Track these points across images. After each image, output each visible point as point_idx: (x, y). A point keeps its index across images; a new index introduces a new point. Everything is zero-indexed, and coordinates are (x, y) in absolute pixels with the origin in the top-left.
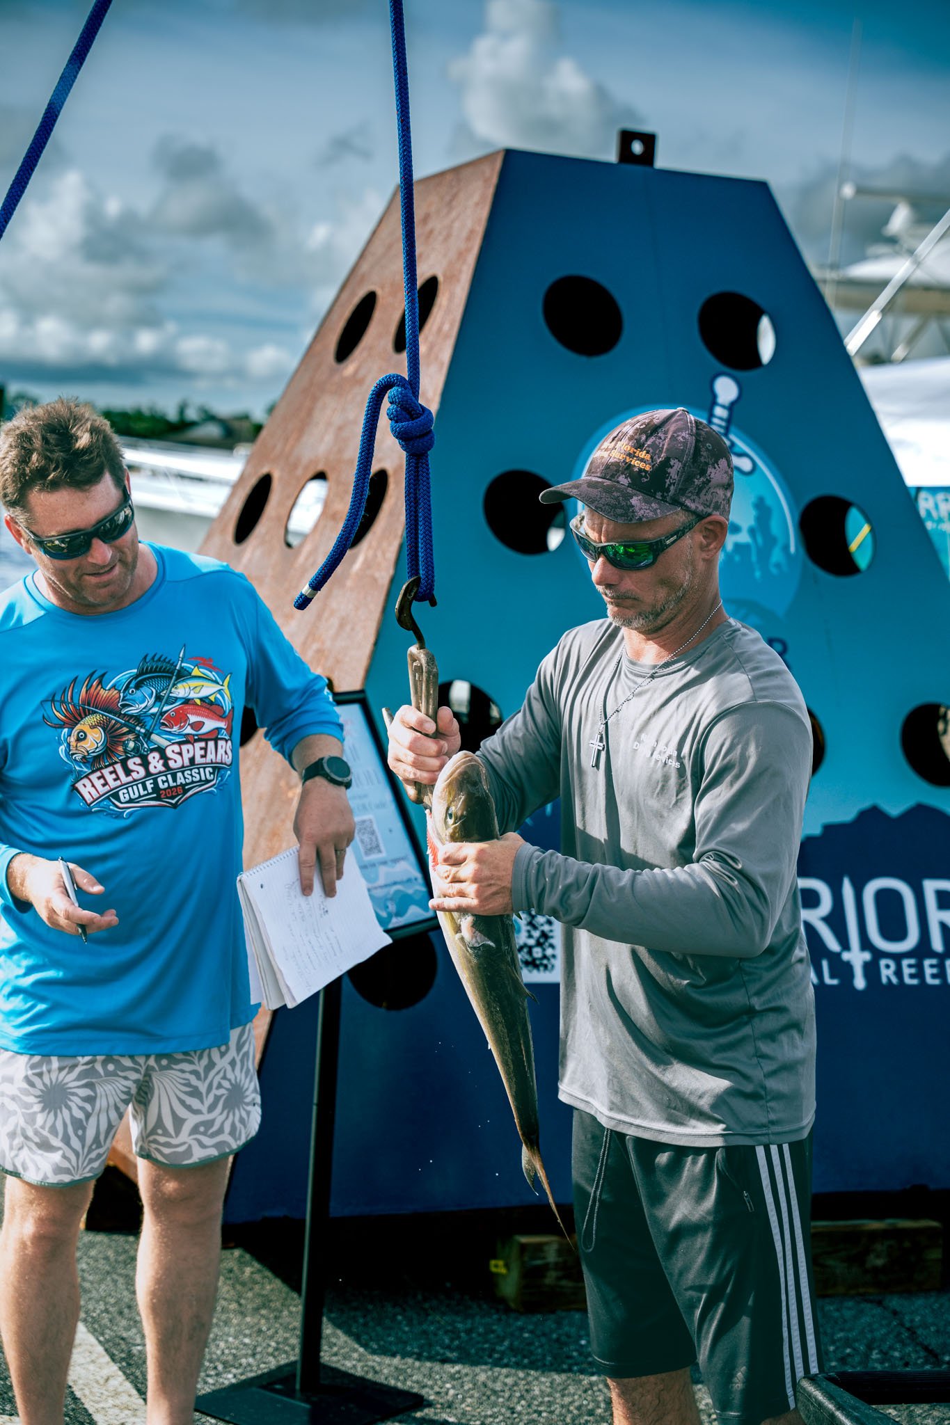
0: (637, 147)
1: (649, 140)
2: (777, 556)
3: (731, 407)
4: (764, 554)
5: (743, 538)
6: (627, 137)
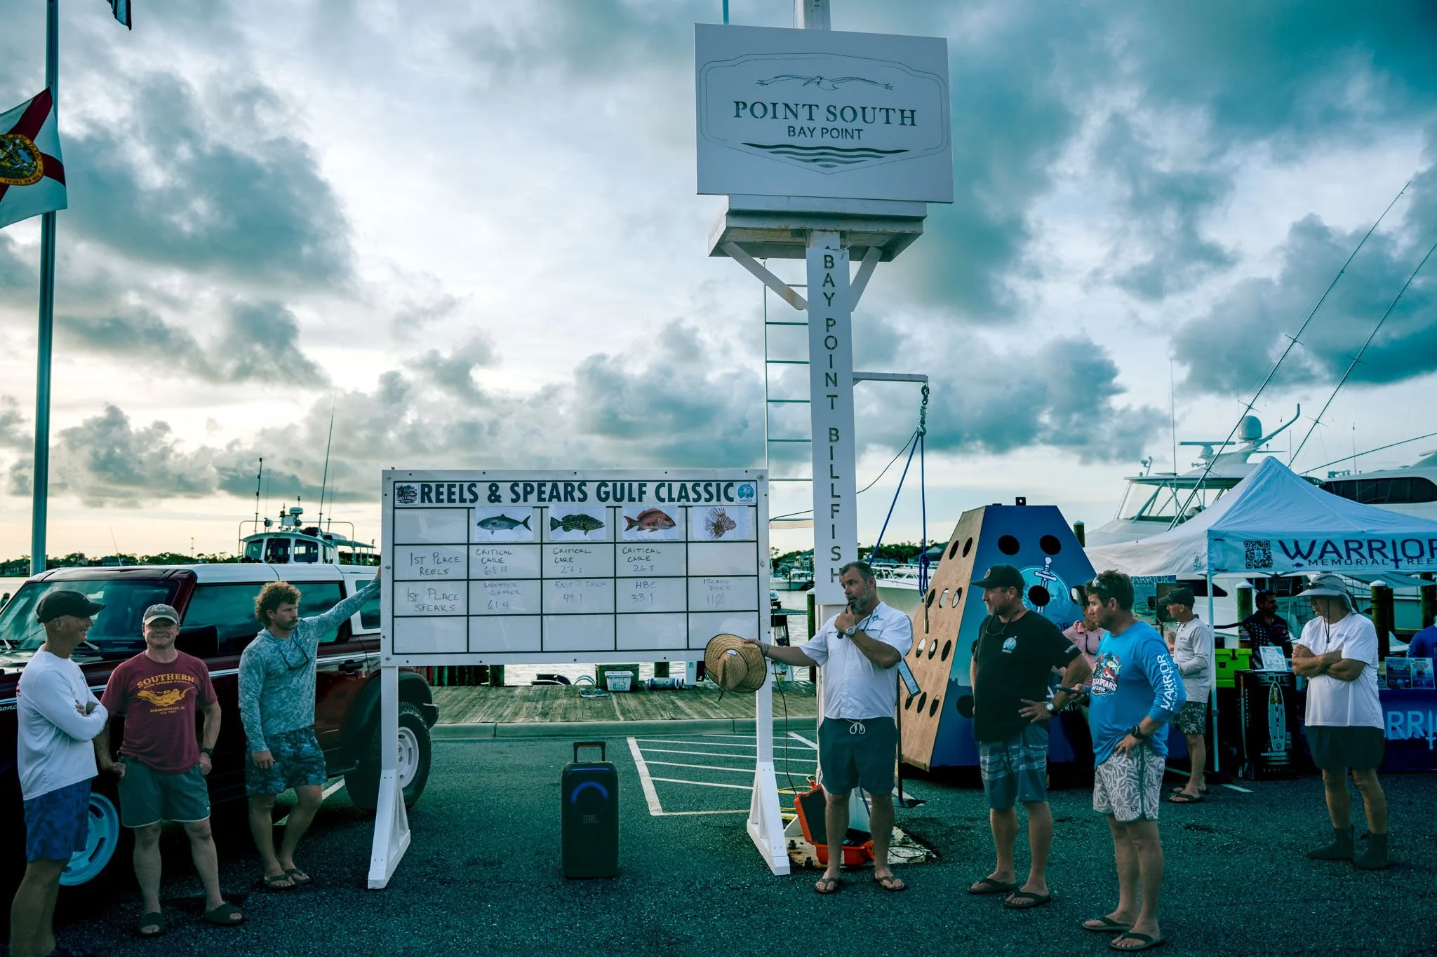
0: (1021, 501)
1: (1024, 499)
2: (1065, 602)
3: (1050, 565)
4: (1061, 601)
5: (1055, 598)
6: (1018, 499)
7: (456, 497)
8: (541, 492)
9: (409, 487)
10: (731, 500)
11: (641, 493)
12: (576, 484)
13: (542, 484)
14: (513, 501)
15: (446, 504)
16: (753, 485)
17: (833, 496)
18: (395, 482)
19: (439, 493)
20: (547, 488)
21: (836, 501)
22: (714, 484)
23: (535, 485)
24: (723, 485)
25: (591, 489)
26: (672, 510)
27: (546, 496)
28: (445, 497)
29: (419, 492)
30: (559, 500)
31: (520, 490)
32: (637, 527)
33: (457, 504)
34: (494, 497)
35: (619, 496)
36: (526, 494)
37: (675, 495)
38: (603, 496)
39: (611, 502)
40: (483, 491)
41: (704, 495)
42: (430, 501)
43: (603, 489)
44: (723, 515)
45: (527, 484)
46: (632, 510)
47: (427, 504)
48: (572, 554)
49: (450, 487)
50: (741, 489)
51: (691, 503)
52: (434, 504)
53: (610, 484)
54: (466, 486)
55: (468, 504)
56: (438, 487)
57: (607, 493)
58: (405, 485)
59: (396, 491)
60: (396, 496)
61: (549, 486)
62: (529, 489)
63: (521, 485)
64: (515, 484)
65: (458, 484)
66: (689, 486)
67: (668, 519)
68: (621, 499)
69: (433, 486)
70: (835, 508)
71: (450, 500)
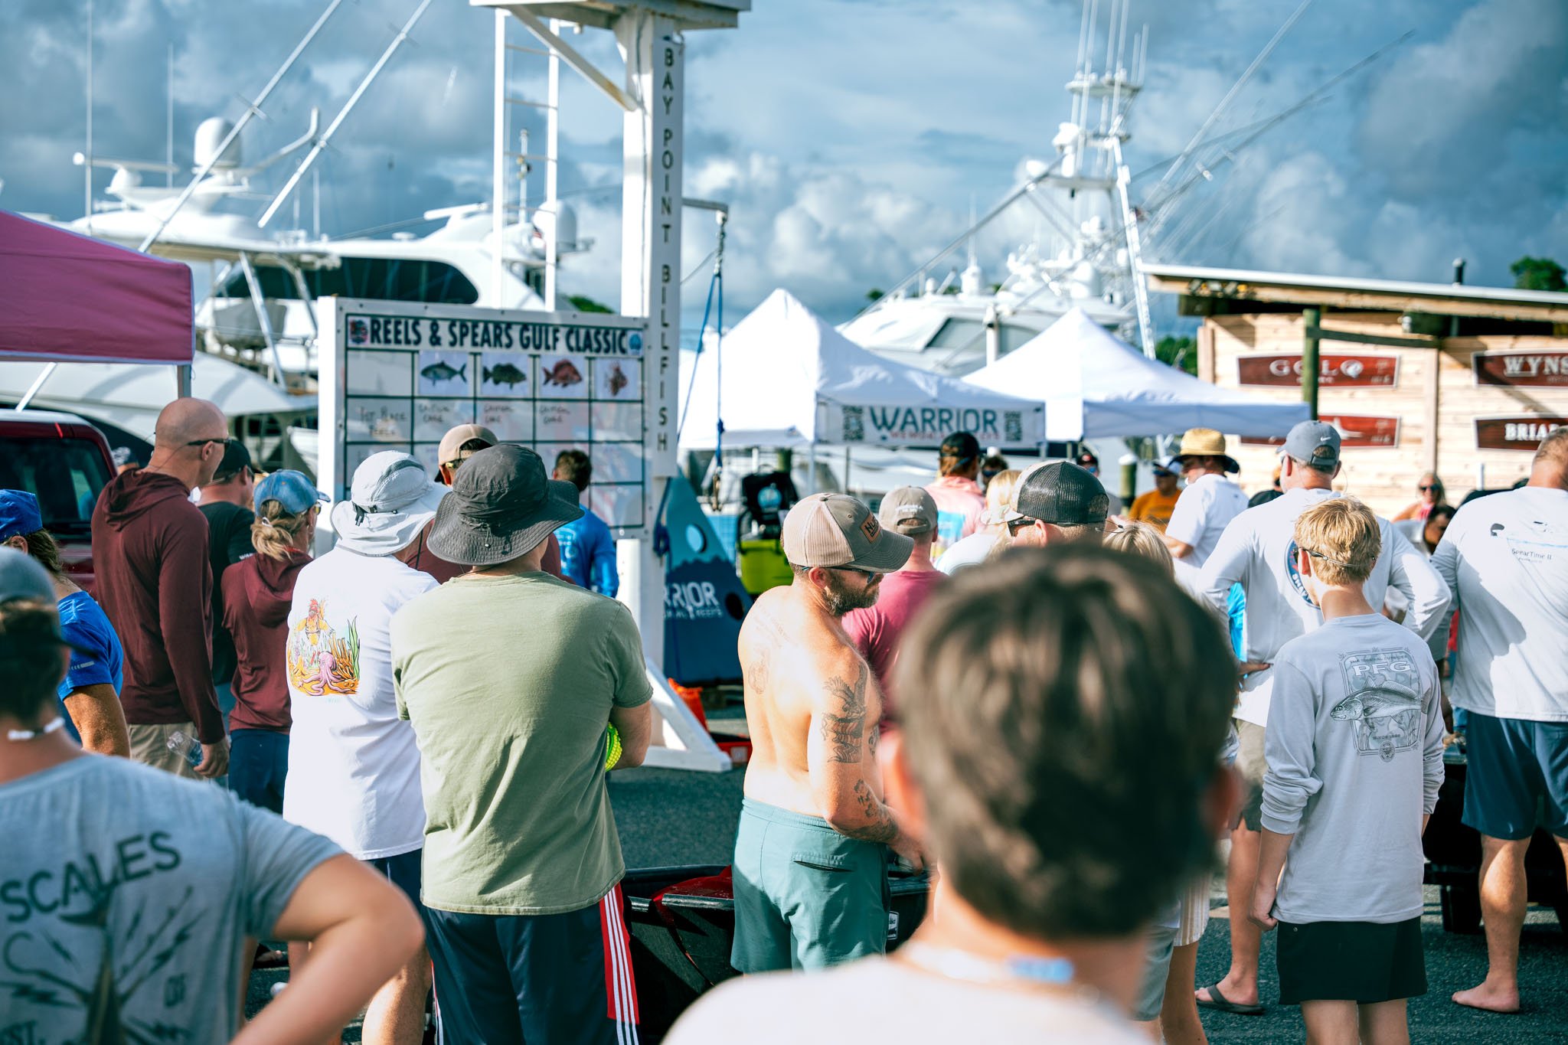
7: (401, 337)
8: (475, 335)
9: (361, 323)
10: (623, 351)
11: (556, 340)
12: (503, 326)
13: (475, 324)
14: (453, 344)
15: (392, 346)
16: (640, 334)
17: (665, 348)
18: (347, 315)
19: (387, 332)
20: (480, 330)
21: (665, 353)
22: (611, 332)
23: (469, 325)
24: (618, 333)
25: (515, 333)
26: (579, 361)
27: (479, 340)
28: (391, 336)
29: (369, 328)
30: (490, 345)
31: (457, 330)
32: (551, 382)
33: (403, 346)
34: (435, 341)
35: (537, 342)
36: (463, 335)
37: (581, 344)
38: (525, 342)
39: (531, 350)
40: (425, 329)
41: (604, 346)
42: (379, 341)
43: (526, 334)
44: (618, 370)
45: (463, 325)
46: (550, 359)
47: (376, 345)
48: (499, 413)
49: (398, 323)
50: (632, 340)
51: (593, 355)
52: (382, 346)
53: (531, 327)
54: (411, 322)
55: (412, 347)
56: (387, 323)
57: (528, 338)
58: (357, 319)
59: (349, 327)
60: (349, 333)
61: (481, 326)
62: (464, 330)
63: (458, 324)
64: (453, 323)
65: (403, 321)
66: (592, 332)
67: (576, 372)
68: (538, 347)
69: (382, 320)
70: (665, 362)
71: (398, 342)
